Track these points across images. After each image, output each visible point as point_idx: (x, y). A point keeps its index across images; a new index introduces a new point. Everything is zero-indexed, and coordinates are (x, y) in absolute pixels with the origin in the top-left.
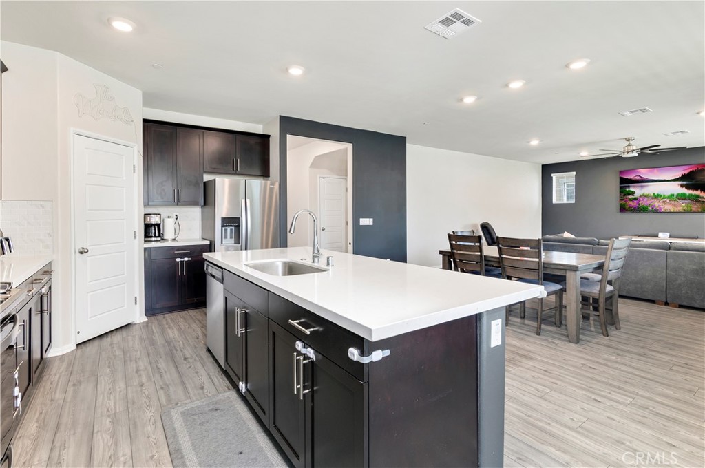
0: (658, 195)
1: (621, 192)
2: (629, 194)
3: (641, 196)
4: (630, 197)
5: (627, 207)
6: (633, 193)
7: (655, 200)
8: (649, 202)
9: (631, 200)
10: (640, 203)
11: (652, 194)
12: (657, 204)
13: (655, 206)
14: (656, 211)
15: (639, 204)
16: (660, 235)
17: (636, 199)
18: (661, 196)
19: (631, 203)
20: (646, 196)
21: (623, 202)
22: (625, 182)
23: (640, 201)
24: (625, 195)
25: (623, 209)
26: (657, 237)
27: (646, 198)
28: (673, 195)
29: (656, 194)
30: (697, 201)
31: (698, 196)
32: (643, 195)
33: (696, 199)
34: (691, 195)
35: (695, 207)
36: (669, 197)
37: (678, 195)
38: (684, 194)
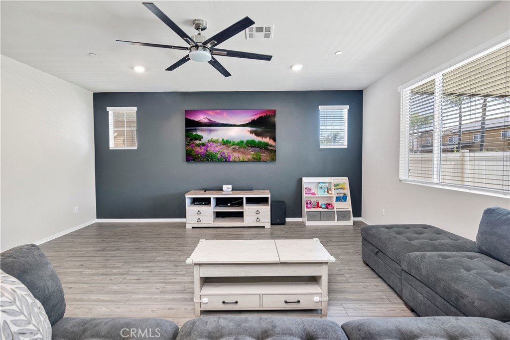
0: (227, 141)
1: (187, 136)
2: (196, 139)
3: (209, 142)
4: (198, 142)
5: (194, 154)
6: (200, 138)
7: (224, 146)
8: (217, 149)
9: (198, 145)
10: (208, 149)
12: (226, 151)
13: (224, 153)
14: (226, 160)
15: (207, 151)
16: (225, 187)
17: (203, 145)
18: (230, 142)
19: (198, 149)
20: (214, 142)
21: (189, 148)
22: (191, 125)
23: (208, 147)
24: (191, 140)
25: (190, 157)
27: (215, 144)
28: (242, 142)
29: (225, 140)
30: (267, 149)
31: (267, 144)
32: (211, 141)
33: (264, 147)
34: (260, 142)
35: (264, 155)
36: (238, 144)
37: (247, 141)
38: (253, 141)
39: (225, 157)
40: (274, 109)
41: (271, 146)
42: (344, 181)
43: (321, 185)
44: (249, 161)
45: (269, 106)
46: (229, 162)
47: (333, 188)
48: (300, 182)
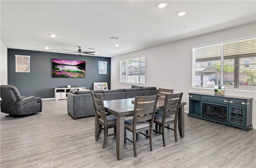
0: (69, 71)
1: (53, 68)
2: (57, 69)
3: (62, 70)
4: (57, 70)
5: (56, 75)
6: (59, 69)
7: (68, 72)
8: (65, 73)
10: (62, 73)
11: (67, 70)
12: (69, 74)
13: (68, 75)
14: (69, 77)
15: (61, 74)
16: (68, 86)
17: (60, 71)
18: (70, 71)
19: (58, 73)
20: (64, 71)
21: (54, 72)
22: (55, 64)
23: (61, 72)
24: (55, 70)
25: (54, 76)
26: (67, 87)
27: (64, 72)
28: (74, 71)
29: (68, 70)
30: (83, 74)
31: (83, 72)
32: (63, 70)
33: (82, 73)
34: (81, 71)
35: (82, 76)
36: (73, 72)
37: (76, 71)
38: (78, 71)
39: (68, 76)
40: (85, 61)
41: (84, 73)
42: (106, 83)
43: (99, 85)
44: (77, 78)
45: (83, 60)
46: (70, 78)
47: (103, 85)
48: (93, 84)
